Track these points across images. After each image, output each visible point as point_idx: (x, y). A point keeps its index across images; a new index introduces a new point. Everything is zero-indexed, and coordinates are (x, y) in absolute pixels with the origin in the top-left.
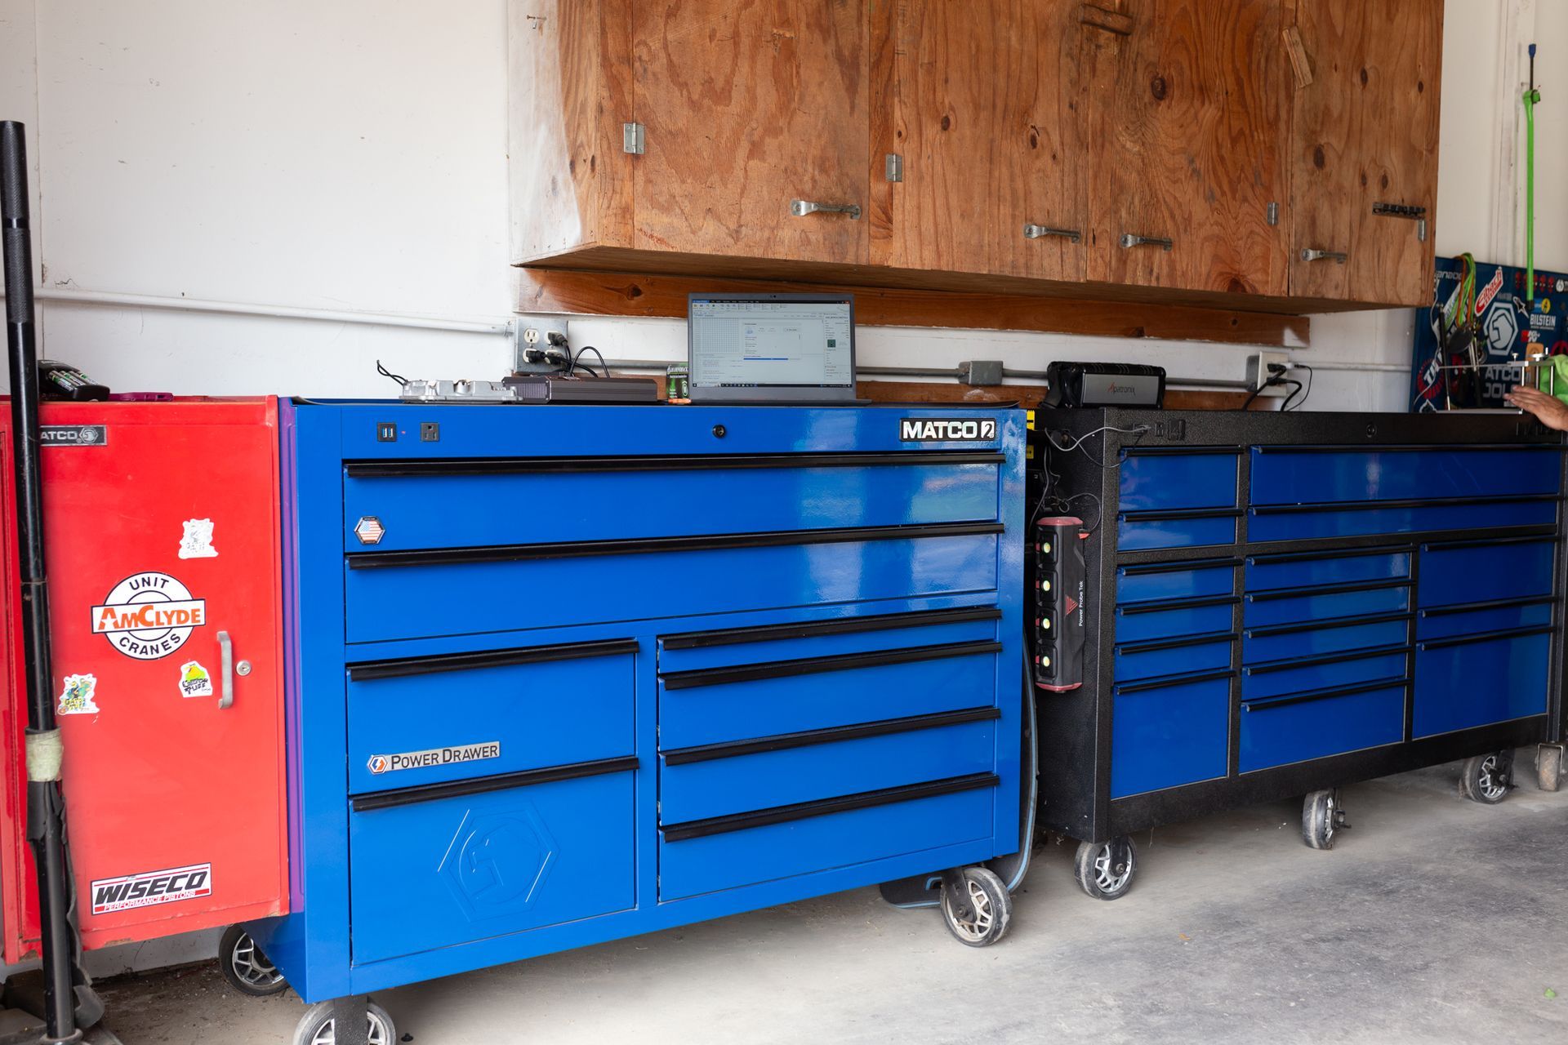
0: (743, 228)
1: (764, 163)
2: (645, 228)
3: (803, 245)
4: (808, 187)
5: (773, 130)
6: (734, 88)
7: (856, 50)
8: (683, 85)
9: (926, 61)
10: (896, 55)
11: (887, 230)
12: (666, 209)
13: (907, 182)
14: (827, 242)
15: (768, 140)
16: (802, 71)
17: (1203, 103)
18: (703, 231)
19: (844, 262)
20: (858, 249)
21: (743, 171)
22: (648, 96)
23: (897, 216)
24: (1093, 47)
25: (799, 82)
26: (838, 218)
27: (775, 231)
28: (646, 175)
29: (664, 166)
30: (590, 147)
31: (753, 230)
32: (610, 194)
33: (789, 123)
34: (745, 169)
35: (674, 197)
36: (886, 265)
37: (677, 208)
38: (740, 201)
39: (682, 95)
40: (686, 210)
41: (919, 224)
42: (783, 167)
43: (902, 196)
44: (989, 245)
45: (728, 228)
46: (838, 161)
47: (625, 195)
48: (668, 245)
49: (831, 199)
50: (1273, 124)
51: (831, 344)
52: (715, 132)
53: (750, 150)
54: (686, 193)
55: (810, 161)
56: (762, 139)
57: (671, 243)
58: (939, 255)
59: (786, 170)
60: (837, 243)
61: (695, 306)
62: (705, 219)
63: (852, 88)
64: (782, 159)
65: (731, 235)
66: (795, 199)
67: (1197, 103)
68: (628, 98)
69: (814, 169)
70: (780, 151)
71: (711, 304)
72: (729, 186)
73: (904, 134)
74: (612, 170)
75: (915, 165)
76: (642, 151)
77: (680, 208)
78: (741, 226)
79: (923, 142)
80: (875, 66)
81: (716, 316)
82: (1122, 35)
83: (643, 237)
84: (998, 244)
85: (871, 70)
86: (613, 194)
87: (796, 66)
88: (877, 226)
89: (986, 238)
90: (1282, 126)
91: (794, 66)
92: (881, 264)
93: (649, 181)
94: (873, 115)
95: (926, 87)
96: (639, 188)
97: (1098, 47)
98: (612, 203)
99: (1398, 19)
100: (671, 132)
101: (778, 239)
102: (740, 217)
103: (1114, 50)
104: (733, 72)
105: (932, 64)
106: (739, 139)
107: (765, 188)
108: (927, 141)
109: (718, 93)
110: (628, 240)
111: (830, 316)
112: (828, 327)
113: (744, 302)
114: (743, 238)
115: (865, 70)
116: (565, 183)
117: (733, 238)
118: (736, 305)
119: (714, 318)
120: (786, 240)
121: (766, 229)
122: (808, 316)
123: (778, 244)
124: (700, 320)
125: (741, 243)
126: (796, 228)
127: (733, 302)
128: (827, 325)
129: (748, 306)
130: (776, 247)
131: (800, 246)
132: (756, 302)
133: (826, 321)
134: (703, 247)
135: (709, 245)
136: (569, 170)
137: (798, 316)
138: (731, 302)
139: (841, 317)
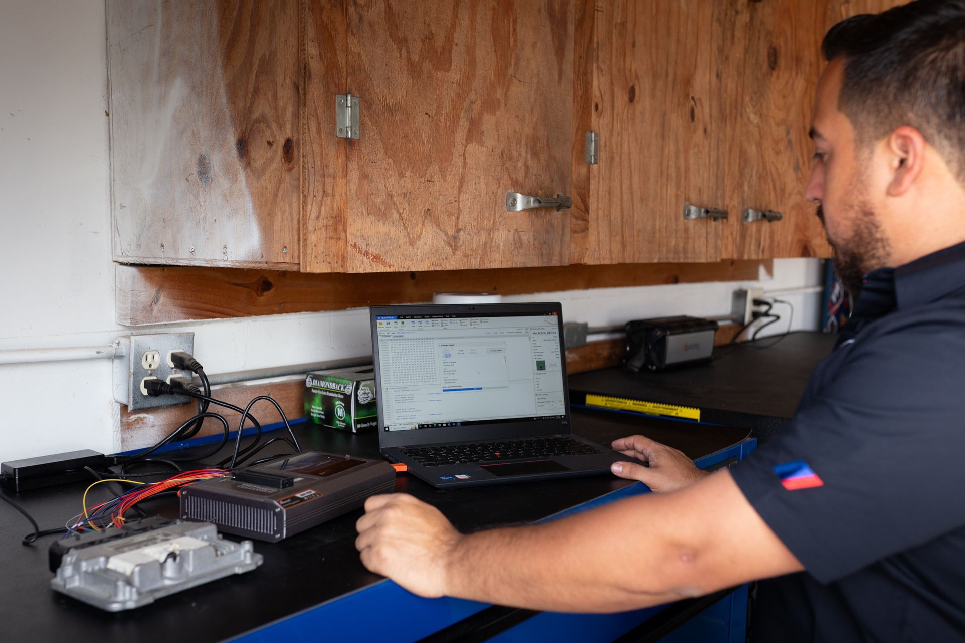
0: (462, 232)
1: (483, 146)
2: (360, 243)
3: (516, 248)
4: (521, 175)
5: (490, 105)
6: (454, 46)
8: (402, 42)
9: (619, 21)
10: (596, 12)
11: (584, 222)
12: (382, 214)
13: (601, 164)
14: (536, 243)
15: (486, 116)
16: (518, 27)
17: (797, 74)
18: (422, 240)
19: (551, 265)
20: (562, 248)
21: (462, 158)
22: (363, 56)
23: (592, 206)
24: (734, 13)
25: (515, 41)
26: (546, 212)
27: (491, 234)
28: (361, 167)
29: (381, 155)
30: (281, 126)
31: (470, 234)
32: (319, 199)
33: (506, 94)
34: (464, 154)
35: (392, 197)
36: (582, 263)
37: (394, 212)
38: (459, 198)
39: (401, 54)
40: (404, 215)
41: (609, 212)
42: (498, 151)
43: (597, 179)
44: (660, 231)
45: (446, 234)
46: (548, 141)
47: (337, 197)
48: (384, 263)
49: (541, 189)
51: (541, 366)
52: (435, 106)
53: (469, 131)
54: (404, 191)
55: (523, 142)
56: (480, 114)
57: (388, 260)
58: (624, 245)
59: (502, 154)
60: (545, 243)
61: (381, 324)
62: (423, 224)
63: (560, 51)
64: (498, 141)
65: (449, 244)
66: (510, 191)
67: (794, 74)
68: (341, 59)
69: (526, 153)
70: (497, 130)
71: (400, 321)
72: (449, 178)
73: (600, 107)
74: (322, 162)
75: (607, 144)
76: (356, 137)
77: (398, 212)
78: (458, 230)
79: (615, 117)
80: (580, 24)
81: (406, 336)
83: (357, 255)
84: (666, 228)
85: (576, 29)
86: (323, 197)
87: (513, 20)
88: (577, 218)
89: (658, 223)
91: (511, 20)
92: (579, 262)
93: (364, 176)
94: (576, 84)
95: (618, 51)
96: (353, 186)
97: (737, 12)
98: (323, 210)
100: (388, 107)
101: (494, 244)
102: (458, 219)
103: (747, 16)
104: (454, 26)
105: (623, 24)
106: (458, 115)
107: (482, 180)
108: (617, 114)
109: (439, 54)
110: (340, 261)
111: (537, 331)
112: (535, 345)
113: (439, 317)
114: (461, 246)
115: (571, 28)
116: (228, 169)
117: (451, 246)
118: (430, 320)
119: (405, 339)
120: (501, 244)
121: (482, 232)
122: (513, 332)
123: (493, 250)
124: (387, 343)
125: (459, 252)
126: (510, 227)
127: (425, 317)
128: (535, 342)
129: (444, 322)
130: (492, 253)
131: (514, 250)
132: (453, 316)
133: (533, 338)
134: (422, 261)
135: (428, 258)
136: (234, 152)
137: (501, 333)
138: (423, 318)
139: (549, 333)
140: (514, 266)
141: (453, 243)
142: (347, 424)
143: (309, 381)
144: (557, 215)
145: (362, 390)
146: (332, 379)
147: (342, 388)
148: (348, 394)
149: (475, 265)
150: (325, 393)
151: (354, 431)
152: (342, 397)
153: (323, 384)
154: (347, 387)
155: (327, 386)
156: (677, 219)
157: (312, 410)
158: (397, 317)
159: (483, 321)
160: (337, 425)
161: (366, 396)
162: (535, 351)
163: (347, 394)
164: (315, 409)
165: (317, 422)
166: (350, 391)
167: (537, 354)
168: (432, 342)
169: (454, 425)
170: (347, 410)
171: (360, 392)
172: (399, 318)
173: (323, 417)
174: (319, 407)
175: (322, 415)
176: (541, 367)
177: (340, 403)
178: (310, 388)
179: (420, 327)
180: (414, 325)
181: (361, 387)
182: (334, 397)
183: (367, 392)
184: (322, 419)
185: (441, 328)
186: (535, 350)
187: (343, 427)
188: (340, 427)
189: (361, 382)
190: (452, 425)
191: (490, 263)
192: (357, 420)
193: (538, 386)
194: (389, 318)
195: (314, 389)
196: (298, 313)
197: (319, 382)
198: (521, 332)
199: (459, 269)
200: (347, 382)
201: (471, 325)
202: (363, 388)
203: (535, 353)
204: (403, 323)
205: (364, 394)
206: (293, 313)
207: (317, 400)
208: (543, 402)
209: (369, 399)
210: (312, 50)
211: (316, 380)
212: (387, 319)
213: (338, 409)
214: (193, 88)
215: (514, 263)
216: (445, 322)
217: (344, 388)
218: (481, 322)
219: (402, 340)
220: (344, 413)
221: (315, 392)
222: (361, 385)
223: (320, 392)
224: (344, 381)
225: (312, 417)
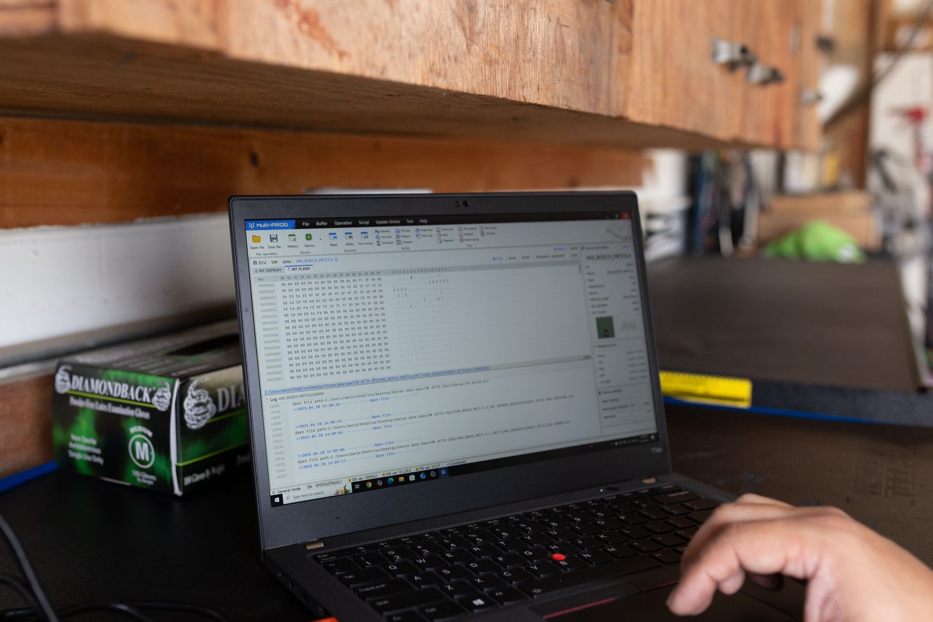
11: (629, 32)
23: (637, 5)
41: (652, 24)
48: (329, 43)
51: (607, 328)
57: (337, 35)
60: (592, 61)
61: (256, 239)
65: (460, 20)
88: (623, 23)
112: (592, 284)
113: (391, 222)
114: (480, 33)
117: (464, 29)
118: (371, 230)
119: (315, 276)
120: (539, 46)
121: (513, 7)
122: (548, 256)
123: (528, 58)
124: (273, 285)
125: (477, 48)
126: (550, 11)
127: (361, 223)
128: (591, 277)
129: (401, 234)
130: (527, 65)
131: (556, 67)
132: (421, 221)
133: (588, 267)
134: (410, 56)
135: (422, 49)
137: (524, 257)
138: (355, 225)
139: (617, 256)
140: (555, 103)
141: (467, 23)
142: (158, 477)
143: (63, 380)
145: (193, 397)
146: (120, 374)
147: (146, 396)
148: (163, 408)
149: (502, 87)
150: (102, 407)
151: (177, 491)
152: (147, 415)
153: (97, 386)
154: (159, 393)
155: (108, 390)
157: (71, 445)
158: (294, 222)
159: (486, 231)
160: (135, 478)
161: (202, 410)
162: (594, 296)
163: (159, 408)
164: (80, 443)
165: (84, 470)
166: (166, 401)
167: (597, 303)
168: (376, 282)
169: (433, 474)
170: (160, 444)
171: (189, 403)
172: (299, 226)
173: (100, 461)
174: (88, 437)
175: (97, 455)
176: (606, 331)
177: (141, 429)
178: (66, 396)
179: (350, 248)
180: (334, 242)
181: (191, 391)
182: (127, 417)
183: (203, 400)
184: (97, 464)
185: (395, 247)
186: (592, 293)
187: (150, 483)
188: (142, 483)
189: (191, 378)
190: (428, 477)
191: (523, 87)
192: (184, 467)
193: (602, 372)
194: (277, 224)
195: (77, 397)
196: (31, 230)
197: (87, 382)
198: (563, 256)
199: (477, 92)
200: (158, 380)
201: (461, 240)
202: (194, 394)
203: (592, 300)
204: (309, 237)
205: (198, 405)
206: (21, 230)
207: (85, 423)
208: (614, 408)
209: (208, 416)
211: (79, 375)
212: (270, 228)
213: (138, 444)
215: (555, 97)
216: (404, 234)
217: (152, 395)
218: (482, 234)
219: (309, 277)
220: (153, 453)
221: (79, 403)
222: (191, 388)
223: (91, 405)
224: (150, 379)
225: (73, 459)
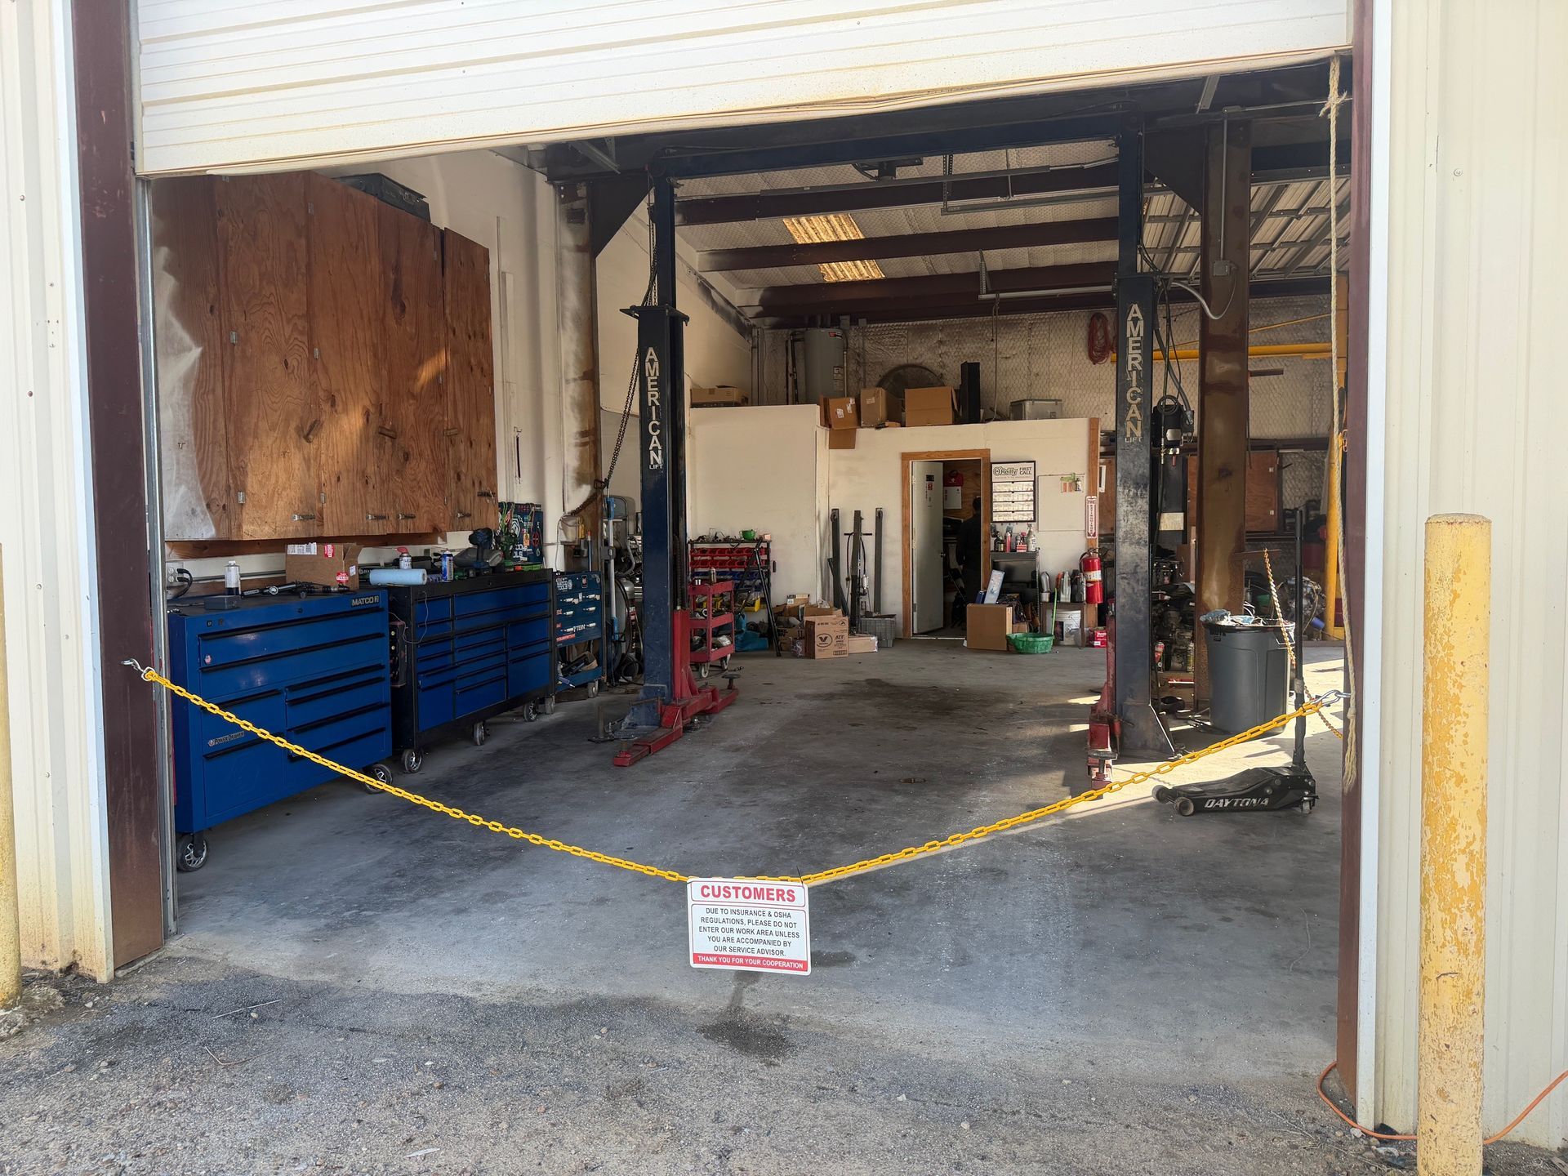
1: (283, 501)
2: (246, 532)
3: (296, 532)
4: (296, 509)
5: (285, 489)
6: (272, 474)
7: (309, 454)
8: (256, 475)
10: (321, 454)
11: (322, 523)
12: (253, 524)
13: (328, 503)
14: (304, 530)
15: (283, 493)
16: (293, 464)
17: (421, 461)
18: (265, 530)
20: (314, 531)
21: (276, 505)
23: (325, 517)
25: (292, 469)
26: (305, 521)
27: (288, 527)
29: (251, 507)
30: (222, 500)
31: (280, 528)
33: (290, 485)
35: (255, 518)
36: (323, 536)
37: (256, 523)
38: (276, 517)
39: (256, 479)
41: (332, 519)
42: (288, 502)
43: (326, 508)
44: (355, 524)
45: (273, 528)
46: (306, 498)
49: (304, 513)
50: (444, 466)
52: (266, 491)
53: (278, 497)
54: (260, 516)
55: (297, 500)
56: (281, 492)
57: (255, 536)
58: (339, 530)
59: (290, 504)
60: (307, 530)
62: (265, 526)
63: (308, 469)
64: (288, 500)
65: (274, 531)
66: (293, 514)
67: (418, 461)
68: (239, 483)
69: (299, 503)
70: (287, 496)
72: (272, 512)
73: (326, 485)
75: (330, 496)
76: (244, 502)
77: (258, 523)
78: (277, 527)
80: (315, 459)
82: (393, 438)
83: (246, 535)
84: (358, 523)
85: (314, 461)
88: (319, 521)
89: (354, 522)
90: (446, 466)
91: (290, 463)
92: (321, 536)
93: (246, 513)
94: (316, 478)
95: (332, 466)
97: (385, 443)
98: (236, 523)
99: (481, 421)
101: (288, 531)
102: (276, 523)
103: (390, 444)
104: (271, 468)
105: (333, 457)
106: (274, 493)
107: (283, 512)
108: (333, 486)
109: (267, 477)
110: (241, 537)
115: (312, 461)
116: (203, 512)
136: (205, 507)
144: (311, 521)
156: (363, 519)
210: (231, 481)
214: (189, 488)
